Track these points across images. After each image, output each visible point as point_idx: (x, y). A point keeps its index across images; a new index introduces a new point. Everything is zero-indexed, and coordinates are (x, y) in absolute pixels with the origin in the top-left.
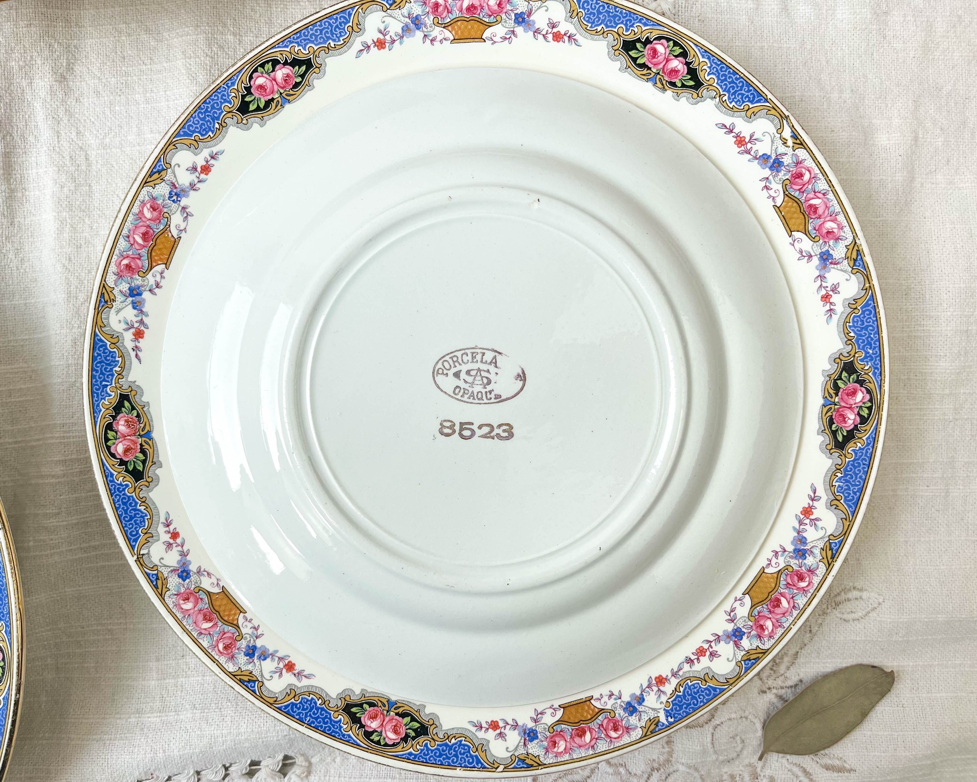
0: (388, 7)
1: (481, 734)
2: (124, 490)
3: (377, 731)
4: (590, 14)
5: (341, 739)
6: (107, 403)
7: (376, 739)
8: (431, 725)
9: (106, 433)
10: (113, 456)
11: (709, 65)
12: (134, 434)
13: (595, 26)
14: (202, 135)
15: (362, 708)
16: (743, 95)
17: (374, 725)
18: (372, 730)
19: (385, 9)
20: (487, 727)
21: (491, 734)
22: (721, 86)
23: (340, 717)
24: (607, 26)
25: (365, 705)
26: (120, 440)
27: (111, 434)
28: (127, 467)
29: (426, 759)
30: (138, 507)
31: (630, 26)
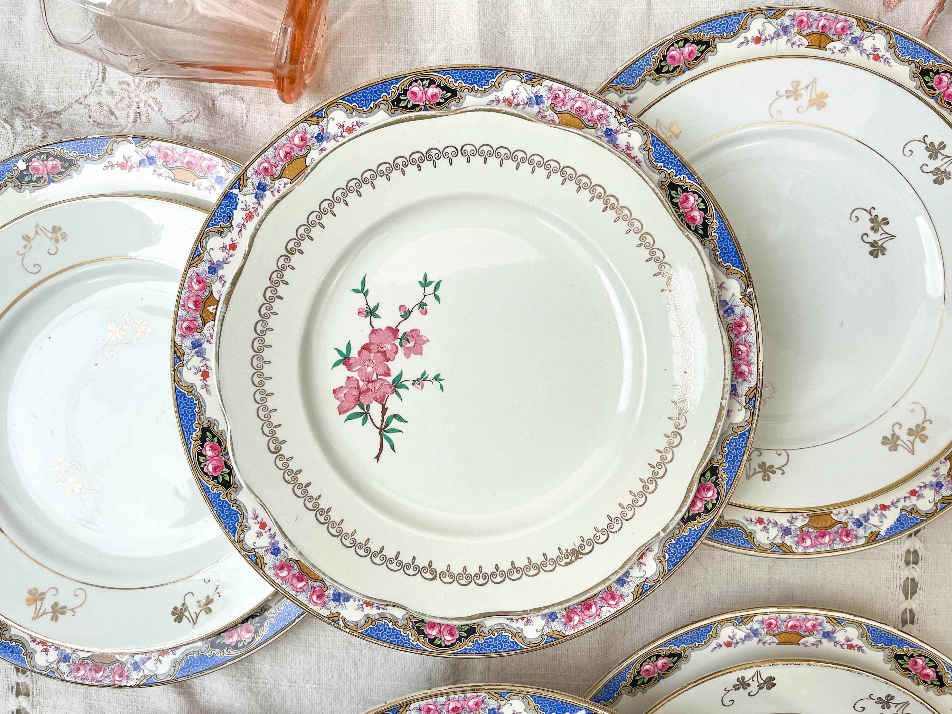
0: (645, 583)
1: (355, 119)
2: (677, 172)
3: (427, 87)
4: (506, 641)
5: (449, 70)
6: (714, 226)
7: (425, 82)
8: (392, 109)
9: (706, 206)
10: (694, 192)
11: (411, 641)
12: (686, 213)
13: (499, 635)
14: (733, 438)
15: (444, 99)
16: (380, 631)
17: (431, 91)
18: (431, 86)
19: (647, 580)
20: (354, 127)
21: (349, 123)
22: (397, 630)
23: (457, 85)
24: (491, 638)
25: (443, 101)
26: (694, 206)
27: (702, 206)
28: (682, 189)
29: (385, 85)
30: (662, 164)
31: (475, 644)
